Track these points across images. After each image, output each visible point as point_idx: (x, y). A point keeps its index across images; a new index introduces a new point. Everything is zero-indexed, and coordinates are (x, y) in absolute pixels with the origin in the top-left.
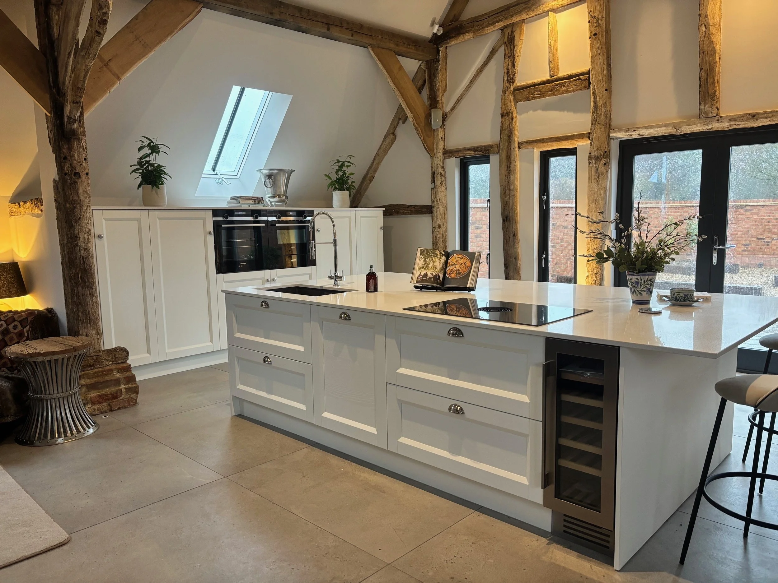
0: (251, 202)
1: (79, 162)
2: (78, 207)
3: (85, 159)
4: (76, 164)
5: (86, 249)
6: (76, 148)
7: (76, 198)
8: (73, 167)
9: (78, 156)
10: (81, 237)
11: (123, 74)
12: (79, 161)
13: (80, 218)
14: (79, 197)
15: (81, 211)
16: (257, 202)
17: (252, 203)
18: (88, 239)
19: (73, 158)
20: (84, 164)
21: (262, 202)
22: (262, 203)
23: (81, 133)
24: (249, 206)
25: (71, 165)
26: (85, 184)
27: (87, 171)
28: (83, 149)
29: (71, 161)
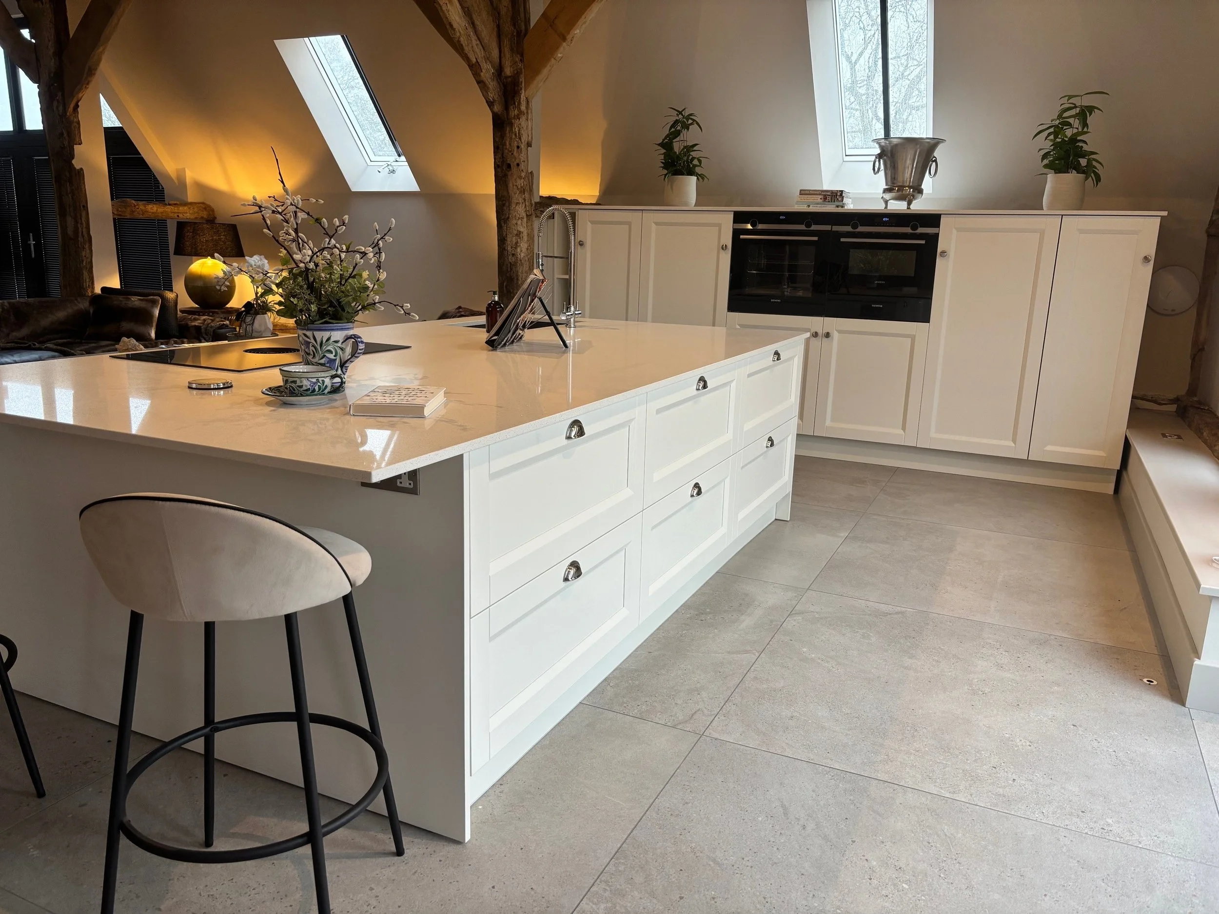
0: (818, 199)
1: (510, 151)
2: (507, 204)
3: (518, 147)
4: (508, 153)
5: (513, 255)
6: (508, 135)
7: (505, 193)
8: (504, 158)
9: (510, 144)
10: (509, 239)
11: (568, 32)
12: (510, 149)
13: (508, 218)
14: (508, 193)
15: (509, 210)
16: (829, 198)
17: (820, 201)
18: (517, 243)
19: (505, 147)
20: (515, 153)
21: (840, 199)
22: (840, 201)
23: (514, 116)
24: (809, 206)
25: (503, 154)
26: (515, 177)
27: (517, 161)
28: (516, 135)
29: (503, 151)
